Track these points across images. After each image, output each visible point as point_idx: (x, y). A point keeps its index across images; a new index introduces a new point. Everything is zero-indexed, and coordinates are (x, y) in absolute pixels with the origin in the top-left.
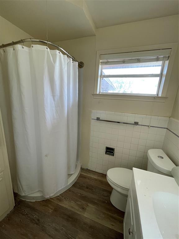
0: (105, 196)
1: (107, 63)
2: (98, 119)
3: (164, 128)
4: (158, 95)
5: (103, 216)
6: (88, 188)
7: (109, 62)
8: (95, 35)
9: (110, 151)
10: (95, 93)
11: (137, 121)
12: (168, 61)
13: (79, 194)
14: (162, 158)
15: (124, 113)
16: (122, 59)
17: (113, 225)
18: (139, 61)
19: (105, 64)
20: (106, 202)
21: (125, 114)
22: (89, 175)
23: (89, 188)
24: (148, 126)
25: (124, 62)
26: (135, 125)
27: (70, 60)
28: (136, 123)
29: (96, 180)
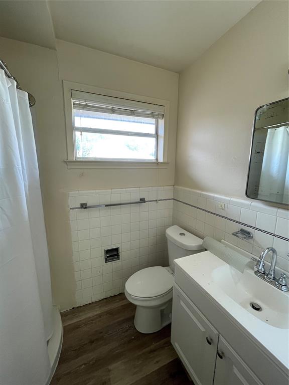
0: (127, 331)
1: (85, 107)
2: (84, 206)
3: (170, 199)
4: (157, 160)
5: (140, 362)
6: (93, 342)
7: (87, 106)
8: (56, 50)
9: (112, 254)
10: (70, 159)
11: (142, 197)
12: (163, 120)
13: (83, 366)
14: (184, 235)
15: (125, 189)
16: (109, 106)
17: (157, 362)
18: (133, 113)
19: (83, 108)
20: (133, 337)
21: (127, 189)
22: (84, 317)
23: (95, 339)
24: (156, 201)
25: (113, 111)
26: (142, 202)
27: (13, 84)
28: (143, 200)
29: (100, 316)
